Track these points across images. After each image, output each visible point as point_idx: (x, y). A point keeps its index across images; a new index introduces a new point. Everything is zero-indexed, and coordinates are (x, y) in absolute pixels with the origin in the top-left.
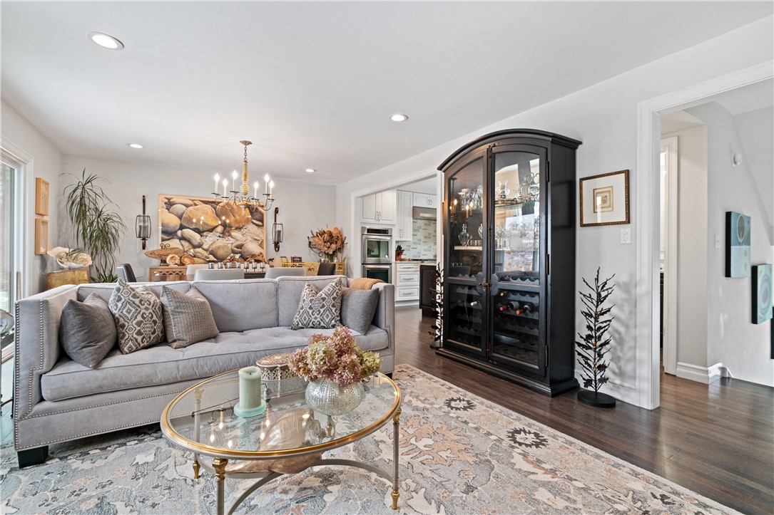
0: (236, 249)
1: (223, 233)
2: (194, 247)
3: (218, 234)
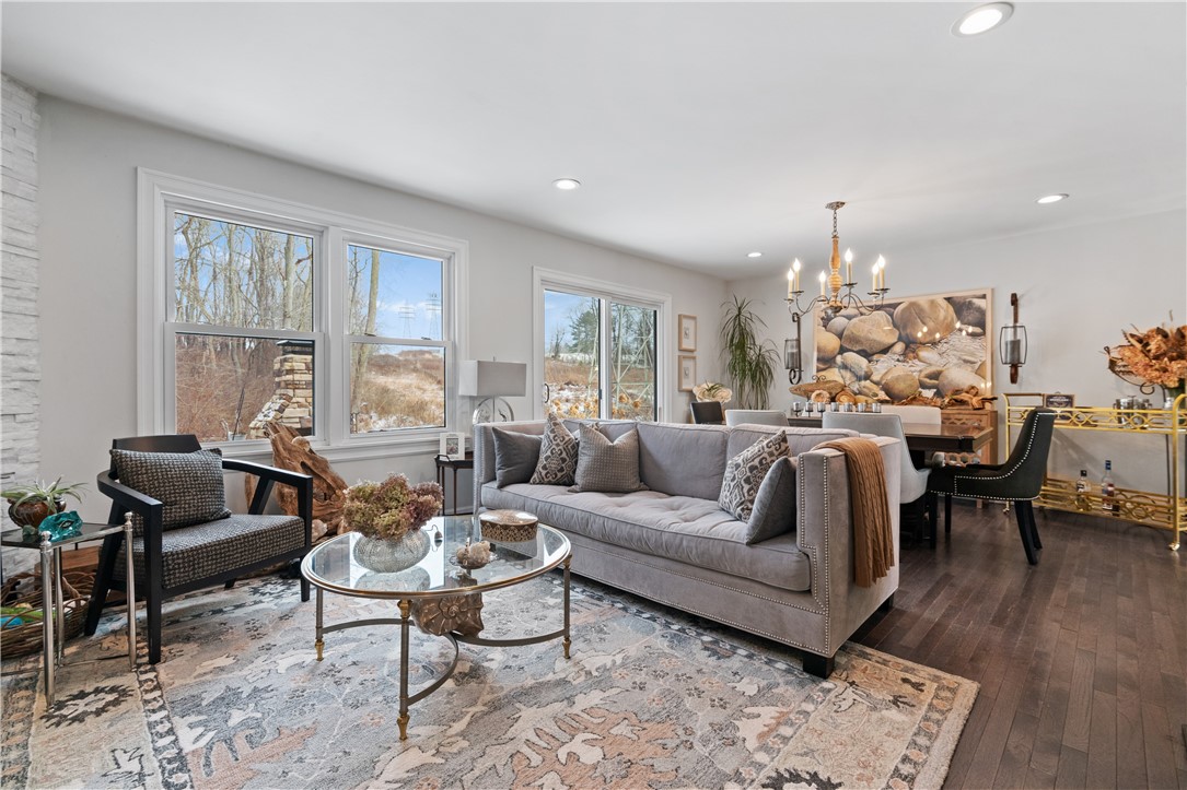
0: (928, 380)
1: (904, 354)
2: (859, 379)
3: (896, 357)
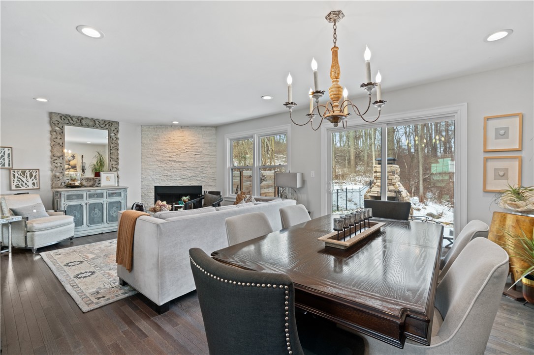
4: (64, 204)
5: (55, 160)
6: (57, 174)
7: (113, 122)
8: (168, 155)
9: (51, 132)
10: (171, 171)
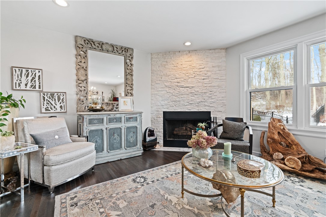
4: (86, 129)
5: (80, 84)
6: (82, 98)
7: (129, 48)
8: (176, 80)
9: (76, 55)
10: (179, 96)
